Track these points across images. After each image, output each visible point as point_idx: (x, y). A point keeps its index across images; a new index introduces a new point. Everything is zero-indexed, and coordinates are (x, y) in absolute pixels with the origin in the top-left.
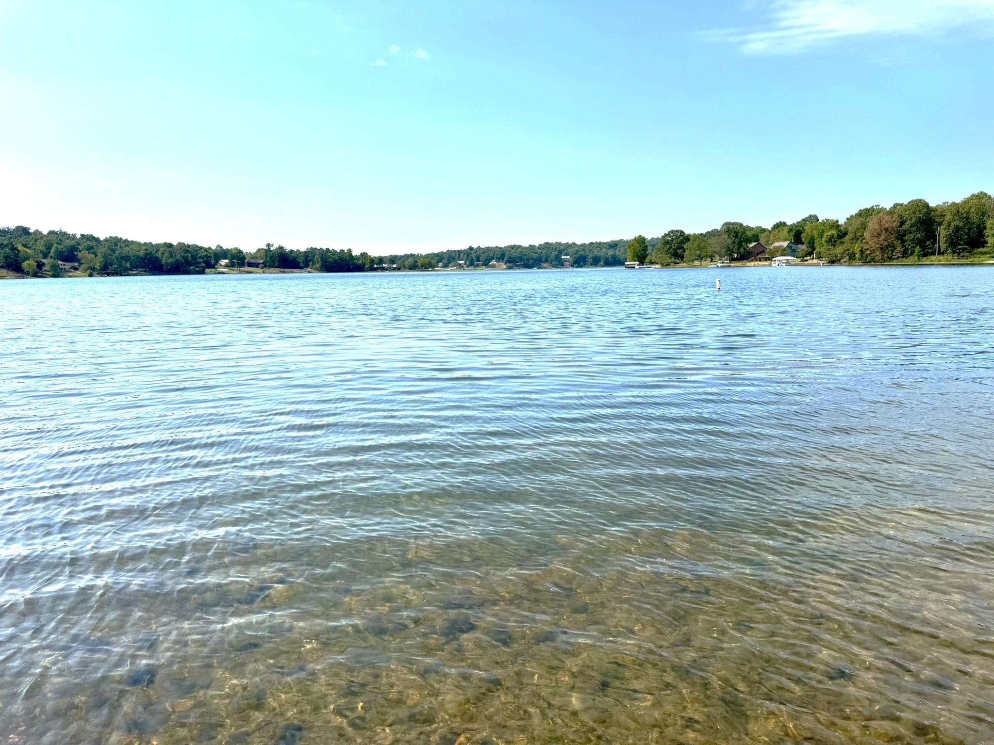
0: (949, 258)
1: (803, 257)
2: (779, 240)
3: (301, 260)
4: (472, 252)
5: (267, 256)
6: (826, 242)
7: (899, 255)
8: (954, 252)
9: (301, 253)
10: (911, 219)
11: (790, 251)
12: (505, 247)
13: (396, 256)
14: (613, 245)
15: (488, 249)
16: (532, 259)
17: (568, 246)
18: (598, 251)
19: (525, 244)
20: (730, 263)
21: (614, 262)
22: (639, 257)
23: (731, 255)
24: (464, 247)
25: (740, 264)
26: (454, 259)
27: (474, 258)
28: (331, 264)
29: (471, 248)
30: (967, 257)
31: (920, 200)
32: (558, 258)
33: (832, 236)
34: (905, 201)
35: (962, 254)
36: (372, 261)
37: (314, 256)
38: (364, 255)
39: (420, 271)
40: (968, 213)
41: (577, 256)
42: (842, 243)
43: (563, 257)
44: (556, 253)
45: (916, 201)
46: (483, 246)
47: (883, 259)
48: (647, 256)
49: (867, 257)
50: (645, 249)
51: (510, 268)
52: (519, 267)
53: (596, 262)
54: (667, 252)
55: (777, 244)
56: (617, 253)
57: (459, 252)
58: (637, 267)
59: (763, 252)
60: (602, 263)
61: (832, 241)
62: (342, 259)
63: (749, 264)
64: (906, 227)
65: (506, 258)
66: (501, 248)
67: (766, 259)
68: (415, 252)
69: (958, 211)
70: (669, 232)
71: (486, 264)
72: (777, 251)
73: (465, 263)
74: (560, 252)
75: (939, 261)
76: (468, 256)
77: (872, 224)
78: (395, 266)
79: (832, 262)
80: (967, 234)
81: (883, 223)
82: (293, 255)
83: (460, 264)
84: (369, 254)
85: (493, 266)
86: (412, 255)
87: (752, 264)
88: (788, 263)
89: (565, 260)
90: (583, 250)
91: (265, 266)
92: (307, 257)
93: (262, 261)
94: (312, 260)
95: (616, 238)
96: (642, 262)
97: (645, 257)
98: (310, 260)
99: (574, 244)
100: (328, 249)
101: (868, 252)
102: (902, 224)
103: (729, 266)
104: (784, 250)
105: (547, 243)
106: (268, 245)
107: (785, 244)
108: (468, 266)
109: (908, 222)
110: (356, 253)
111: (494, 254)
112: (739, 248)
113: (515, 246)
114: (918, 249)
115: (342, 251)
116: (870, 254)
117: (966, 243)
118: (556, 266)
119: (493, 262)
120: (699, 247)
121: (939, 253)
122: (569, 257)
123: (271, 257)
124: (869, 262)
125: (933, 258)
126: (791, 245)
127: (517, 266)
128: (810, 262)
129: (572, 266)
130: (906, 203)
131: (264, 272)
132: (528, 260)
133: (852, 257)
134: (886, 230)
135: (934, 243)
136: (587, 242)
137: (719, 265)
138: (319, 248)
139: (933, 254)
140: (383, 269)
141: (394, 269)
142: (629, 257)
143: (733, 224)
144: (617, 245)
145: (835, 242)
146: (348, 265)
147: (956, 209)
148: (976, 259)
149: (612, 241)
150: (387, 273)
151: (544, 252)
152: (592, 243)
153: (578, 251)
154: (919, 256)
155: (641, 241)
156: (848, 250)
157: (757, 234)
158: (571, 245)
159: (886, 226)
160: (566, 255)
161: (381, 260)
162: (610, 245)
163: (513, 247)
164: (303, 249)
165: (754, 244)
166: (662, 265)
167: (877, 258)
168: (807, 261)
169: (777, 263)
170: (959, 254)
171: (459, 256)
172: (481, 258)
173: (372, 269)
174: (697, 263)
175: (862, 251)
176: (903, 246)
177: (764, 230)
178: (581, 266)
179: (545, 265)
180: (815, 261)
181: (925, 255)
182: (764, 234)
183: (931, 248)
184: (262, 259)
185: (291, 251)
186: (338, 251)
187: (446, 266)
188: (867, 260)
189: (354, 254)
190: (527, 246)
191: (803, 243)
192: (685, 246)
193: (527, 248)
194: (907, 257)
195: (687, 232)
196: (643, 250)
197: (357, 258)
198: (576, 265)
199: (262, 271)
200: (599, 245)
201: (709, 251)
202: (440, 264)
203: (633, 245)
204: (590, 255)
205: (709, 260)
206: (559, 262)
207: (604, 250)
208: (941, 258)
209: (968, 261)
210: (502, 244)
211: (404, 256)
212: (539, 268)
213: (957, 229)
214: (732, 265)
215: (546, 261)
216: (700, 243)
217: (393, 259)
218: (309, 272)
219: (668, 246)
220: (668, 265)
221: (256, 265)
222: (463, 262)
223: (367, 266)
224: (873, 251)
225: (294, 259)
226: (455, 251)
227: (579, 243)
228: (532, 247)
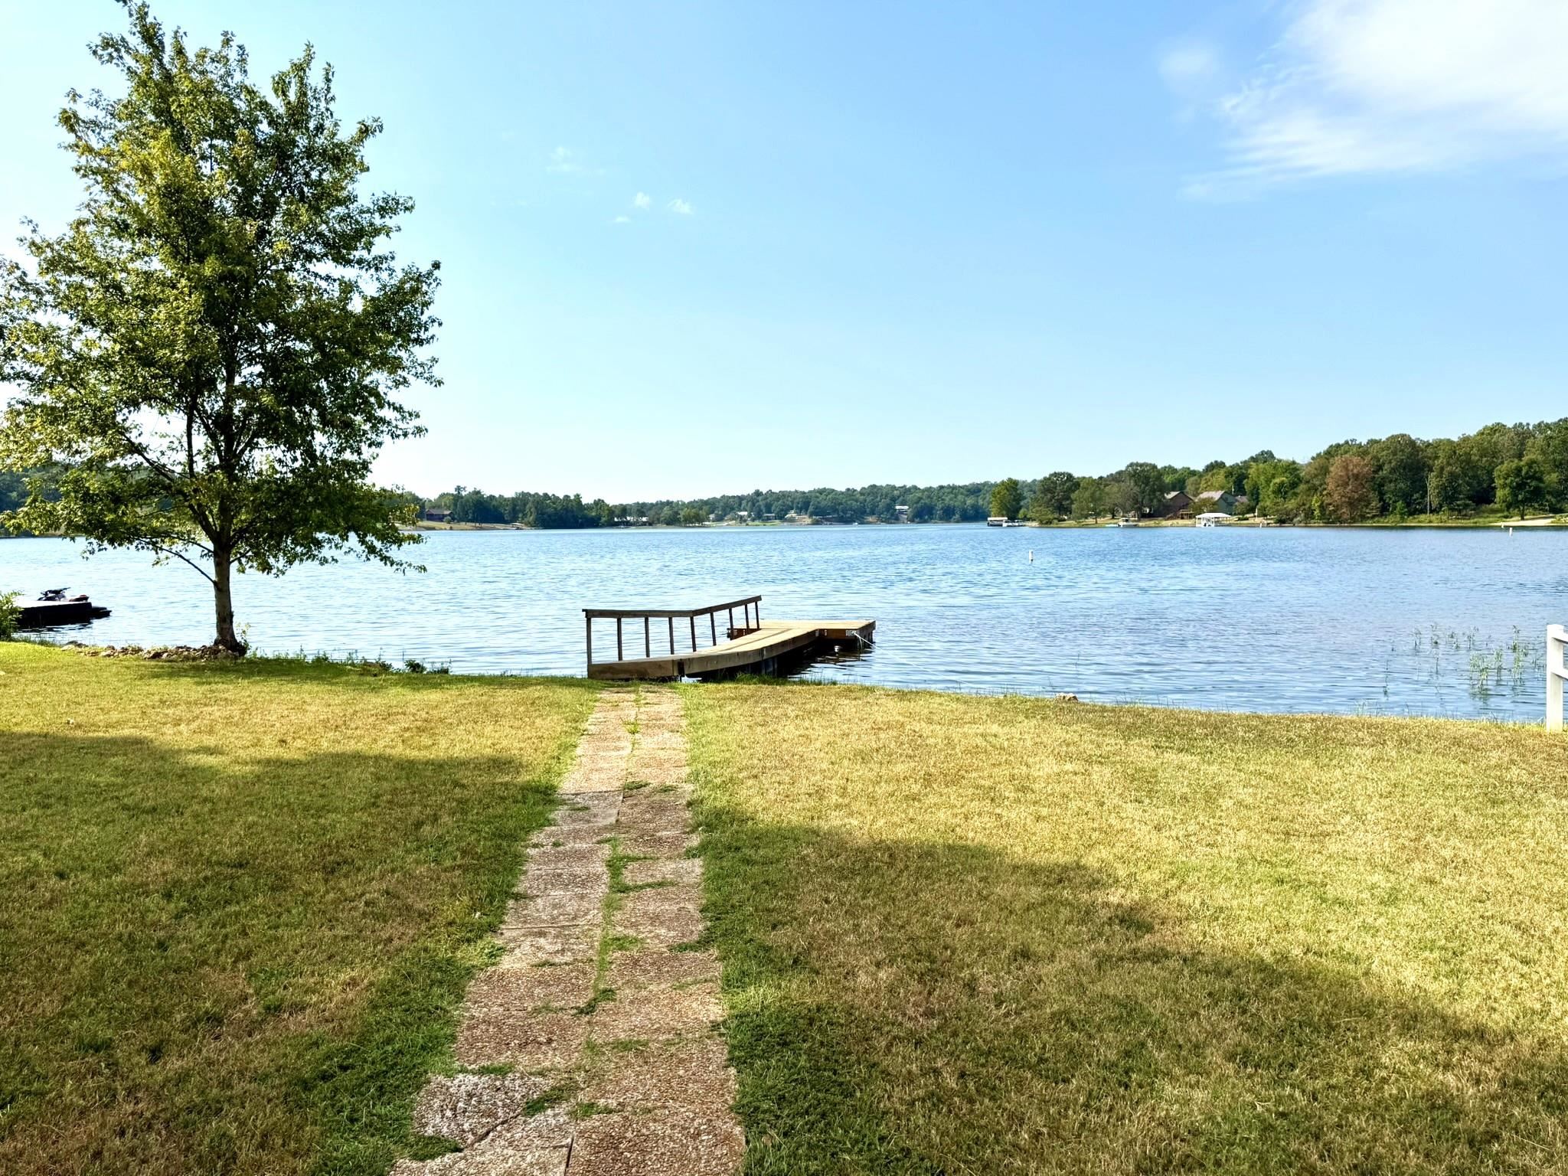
0: (1444, 518)
1: (1243, 514)
2: (1208, 488)
3: (506, 512)
4: (760, 498)
5: (455, 505)
6: (1274, 492)
7: (1374, 512)
8: (1453, 510)
9: (505, 499)
10: (1390, 462)
11: (1225, 505)
12: (810, 492)
13: (644, 504)
14: (975, 490)
15: (783, 495)
16: (851, 510)
17: (906, 491)
18: (951, 499)
19: (841, 487)
20: (1139, 521)
21: (976, 515)
22: (1008, 510)
23: (1139, 509)
24: (747, 490)
25: (1151, 523)
26: (732, 509)
27: (763, 508)
28: (549, 516)
29: (758, 493)
30: (1470, 517)
31: (1403, 436)
32: (890, 508)
33: (1282, 484)
34: (1383, 437)
35: (1464, 513)
36: (611, 511)
37: (525, 505)
38: (599, 503)
39: (681, 526)
40: (1468, 454)
41: (919, 505)
42: (1296, 494)
43: (898, 507)
44: (888, 501)
45: (1397, 436)
46: (776, 490)
47: (1352, 518)
48: (1020, 508)
49: (1330, 515)
50: (1018, 498)
51: (816, 523)
52: (831, 521)
53: (948, 515)
54: (1048, 504)
55: (1205, 495)
56: (981, 502)
57: (741, 499)
58: (1005, 525)
59: (1185, 506)
60: (957, 516)
61: (1281, 491)
62: (566, 509)
63: (1164, 523)
64: (1384, 473)
65: (811, 509)
66: (804, 493)
67: (1191, 517)
68: (674, 499)
69: (1455, 453)
70: (1051, 475)
71: (781, 517)
72: (1205, 505)
73: (749, 516)
74: (894, 500)
75: (1430, 522)
76: (754, 505)
77: (1336, 468)
78: (644, 519)
79: (1281, 522)
80: (1469, 484)
81: (1351, 467)
82: (494, 503)
83: (741, 517)
84: (607, 501)
85: (792, 520)
86: (669, 503)
87: (1169, 522)
88: (1218, 523)
89: (901, 512)
90: (929, 497)
91: (453, 519)
92: (515, 506)
93: (448, 512)
94: (523, 511)
95: (979, 480)
96: (1012, 518)
97: (1017, 510)
98: (520, 511)
99: (915, 487)
100: (546, 495)
101: (1331, 508)
102: (1380, 468)
103: (1135, 526)
104: (1215, 504)
105: (874, 486)
106: (458, 489)
107: (1216, 495)
108: (753, 520)
109: (1386, 467)
110: (587, 499)
111: (792, 502)
112: (1151, 500)
113: (824, 490)
114: (1400, 504)
115: (567, 497)
116: (1335, 511)
117: (1469, 498)
118: (887, 521)
119: (792, 514)
120: (1093, 499)
121: (1432, 512)
122: (906, 507)
123: (463, 507)
124: (1333, 522)
125: (1422, 517)
126: (1227, 496)
127: (828, 520)
128: (1251, 521)
129: (912, 521)
130: (1384, 439)
131: (451, 529)
132: (844, 511)
133: (1309, 515)
134: (1356, 477)
135: (1424, 496)
136: (935, 485)
137: (1121, 524)
138: (532, 493)
139: (1423, 511)
140: (628, 524)
141: (644, 524)
142: (994, 510)
143: (1141, 465)
144: (979, 490)
145: (1286, 493)
146: (575, 518)
147: (1453, 450)
148: (1481, 520)
149: (973, 484)
150: (632, 530)
151: (869, 499)
152: (941, 487)
153: (920, 498)
154: (1401, 514)
155: (1012, 486)
156: (1304, 504)
157: (1182, 480)
158: (910, 489)
159: (1355, 471)
160: (902, 504)
161: (624, 510)
162: (969, 490)
163: (821, 492)
164: (509, 493)
165: (1173, 494)
166: (1041, 522)
167: (1345, 516)
168: (1247, 519)
169: (1203, 523)
170: (1460, 511)
171: (740, 505)
172: (773, 508)
173: (612, 525)
174: (1091, 521)
175: (1322, 507)
176: (1381, 499)
177: (1193, 473)
178: (925, 522)
179: (870, 519)
180: (1258, 520)
181: (1412, 513)
182: (1193, 479)
183: (1419, 504)
184: (448, 508)
185: (492, 497)
186: (561, 497)
187: (719, 519)
188: (1331, 518)
189: (584, 501)
190: (844, 490)
191: (1244, 494)
192: (1073, 496)
193: (842, 493)
194: (1386, 516)
195: (1076, 474)
196: (1014, 500)
197: (589, 507)
198: (917, 520)
199: (448, 526)
200: (953, 489)
201: (1108, 502)
202: (712, 516)
203: (999, 493)
204: (940, 505)
205: (1110, 516)
206: (892, 515)
207: (960, 497)
208: (1433, 517)
209: (1469, 523)
210: (806, 487)
211: (657, 504)
212: (862, 523)
213: (1453, 477)
214: (1140, 524)
215: (872, 513)
216: (1095, 492)
217: (641, 509)
218: (518, 529)
219: (1049, 496)
220: (1049, 522)
221: (440, 518)
222: (746, 513)
223: (603, 519)
224: (1337, 508)
225: (496, 508)
226: (734, 497)
227: (922, 486)
228: (850, 492)
